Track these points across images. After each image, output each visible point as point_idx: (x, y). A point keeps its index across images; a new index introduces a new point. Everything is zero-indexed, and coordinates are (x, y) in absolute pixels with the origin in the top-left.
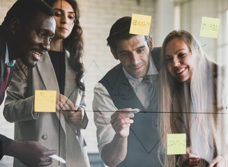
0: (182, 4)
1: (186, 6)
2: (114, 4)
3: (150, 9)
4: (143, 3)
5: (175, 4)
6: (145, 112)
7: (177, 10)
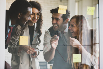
0: (78, 2)
1: (80, 2)
2: (51, 1)
3: (66, 4)
4: (62, 1)
5: (76, 2)
6: (64, 45)
7: (77, 4)
